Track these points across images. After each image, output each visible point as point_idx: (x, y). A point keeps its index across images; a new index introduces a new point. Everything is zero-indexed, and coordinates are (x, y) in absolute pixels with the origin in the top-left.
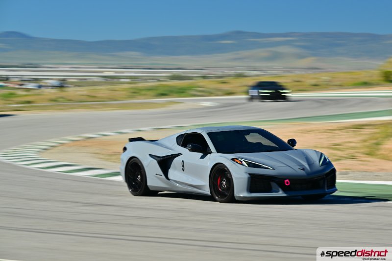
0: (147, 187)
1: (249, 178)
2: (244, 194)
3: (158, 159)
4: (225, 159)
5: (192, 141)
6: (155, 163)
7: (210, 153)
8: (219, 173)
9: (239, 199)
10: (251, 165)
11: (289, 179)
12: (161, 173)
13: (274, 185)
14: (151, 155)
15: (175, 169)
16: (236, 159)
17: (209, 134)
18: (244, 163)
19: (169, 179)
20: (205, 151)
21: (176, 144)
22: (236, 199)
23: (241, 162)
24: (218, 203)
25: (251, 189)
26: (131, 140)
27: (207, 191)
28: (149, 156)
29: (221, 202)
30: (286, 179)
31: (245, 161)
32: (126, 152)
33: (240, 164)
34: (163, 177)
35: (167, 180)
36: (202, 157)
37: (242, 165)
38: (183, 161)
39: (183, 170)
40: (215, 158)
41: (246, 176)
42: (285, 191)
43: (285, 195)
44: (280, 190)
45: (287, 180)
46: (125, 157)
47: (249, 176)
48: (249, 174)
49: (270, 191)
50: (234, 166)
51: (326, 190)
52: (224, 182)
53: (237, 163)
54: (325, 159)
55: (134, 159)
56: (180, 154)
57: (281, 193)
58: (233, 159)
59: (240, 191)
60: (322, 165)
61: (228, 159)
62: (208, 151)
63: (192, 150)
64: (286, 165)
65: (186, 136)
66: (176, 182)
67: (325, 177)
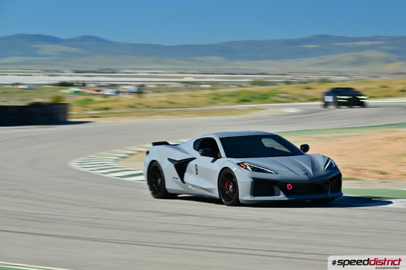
0: (165, 190)
1: (252, 182)
2: (248, 198)
3: (176, 162)
4: (231, 163)
5: (206, 147)
6: (172, 166)
7: (220, 157)
8: (226, 177)
9: (244, 203)
10: (255, 169)
11: (291, 184)
12: (177, 176)
13: (276, 188)
14: (169, 159)
15: (191, 172)
16: (242, 163)
17: (221, 139)
18: (248, 167)
19: (184, 183)
20: (215, 155)
21: (193, 149)
22: (241, 202)
23: (246, 166)
24: (225, 206)
25: (254, 193)
26: (155, 144)
27: (216, 194)
28: (167, 160)
29: (227, 205)
30: (288, 184)
31: (249, 166)
32: (149, 155)
33: (245, 168)
34: (179, 180)
35: (182, 183)
36: (213, 161)
37: (247, 169)
38: (196, 165)
39: (197, 174)
40: (226, 161)
41: (250, 180)
42: (287, 193)
43: (287, 199)
44: (281, 192)
45: (290, 185)
46: (148, 159)
47: (252, 180)
48: (253, 178)
49: (273, 194)
50: (239, 170)
51: (329, 194)
52: (231, 186)
53: (242, 167)
54: (331, 164)
55: (154, 163)
56: (194, 159)
57: (282, 197)
58: (239, 164)
59: (244, 194)
60: (326, 170)
61: (234, 164)
62: (219, 156)
63: (203, 154)
64: (290, 169)
65: (202, 141)
66: (191, 185)
67: (328, 181)
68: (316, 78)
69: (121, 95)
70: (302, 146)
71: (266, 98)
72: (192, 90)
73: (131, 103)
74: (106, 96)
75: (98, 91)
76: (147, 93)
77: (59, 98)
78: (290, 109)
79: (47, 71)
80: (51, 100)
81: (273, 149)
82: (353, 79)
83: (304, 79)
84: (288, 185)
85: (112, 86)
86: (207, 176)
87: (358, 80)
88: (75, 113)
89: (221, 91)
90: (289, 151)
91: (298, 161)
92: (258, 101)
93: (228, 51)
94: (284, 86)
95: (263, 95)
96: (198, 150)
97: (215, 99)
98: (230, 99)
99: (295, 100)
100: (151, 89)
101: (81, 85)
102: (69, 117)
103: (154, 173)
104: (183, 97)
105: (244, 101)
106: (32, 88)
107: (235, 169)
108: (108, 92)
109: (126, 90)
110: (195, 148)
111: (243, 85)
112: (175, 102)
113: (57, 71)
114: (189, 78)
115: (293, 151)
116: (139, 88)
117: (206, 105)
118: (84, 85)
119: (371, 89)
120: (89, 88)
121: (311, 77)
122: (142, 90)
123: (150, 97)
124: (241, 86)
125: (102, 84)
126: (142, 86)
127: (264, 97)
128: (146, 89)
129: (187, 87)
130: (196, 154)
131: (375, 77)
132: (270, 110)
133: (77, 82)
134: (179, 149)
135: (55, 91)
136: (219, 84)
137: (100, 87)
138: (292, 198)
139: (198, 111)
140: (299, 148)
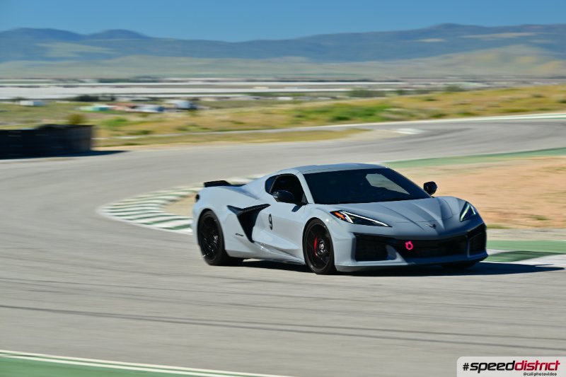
0: (224, 252)
1: (353, 240)
2: (349, 263)
3: (240, 212)
4: (322, 212)
5: (285, 187)
6: (234, 217)
7: (306, 203)
8: (315, 231)
9: (341, 270)
10: (357, 221)
11: (412, 241)
12: (242, 232)
13: (389, 248)
14: (230, 207)
15: (263, 226)
16: (338, 212)
17: (307, 177)
18: (348, 218)
19: (252, 241)
20: (299, 201)
21: (264, 190)
22: (338, 269)
23: (345, 216)
24: (314, 275)
25: (357, 256)
26: (208, 185)
27: (300, 258)
28: (227, 208)
29: (317, 273)
30: (407, 241)
31: (349, 216)
32: (200, 201)
33: (342, 219)
34: (245, 237)
35: (249, 242)
36: (295, 210)
37: (346, 220)
38: (270, 215)
39: (271, 228)
40: (312, 210)
41: (351, 237)
42: (405, 255)
43: (405, 264)
44: (398, 255)
45: (410, 243)
46: (199, 207)
47: (354, 237)
48: (355, 234)
49: (384, 258)
50: (334, 222)
51: (468, 256)
52: (322, 245)
53: (338, 217)
54: (470, 210)
55: (208, 213)
56: (267, 205)
57: (399, 261)
58: (333, 213)
59: (342, 257)
60: (463, 221)
61: (327, 213)
62: (303, 201)
63: (280, 199)
64: (409, 220)
65: (278, 179)
66: (263, 245)
67: (467, 236)
68: (441, 85)
69: (166, 113)
70: (426, 185)
71: (371, 115)
72: (265, 104)
73: (181, 124)
74: (145, 114)
75: (133, 107)
76: (202, 109)
77: (78, 118)
78: (406, 129)
79: (61, 80)
80: (67, 121)
81: (383, 190)
82: (493, 86)
83: (423, 87)
84: (407, 244)
85: (154, 100)
86: (286, 231)
87: (498, 87)
88: (102, 139)
89: (308, 105)
90: (406, 192)
91: (419, 206)
92: (359, 118)
93: (315, 48)
94: (396, 96)
95: (367, 110)
96: (272, 193)
97: (300, 116)
98: (320, 116)
99: (411, 116)
100: (207, 104)
101: (110, 99)
102: (93, 145)
103: (208, 227)
104: (254, 114)
105: (340, 119)
106: (40, 105)
107: (328, 220)
108: (147, 108)
109: (173, 106)
110: (267, 190)
111: (338, 97)
112: (243, 121)
113: (75, 80)
114: (261, 88)
115: (413, 192)
116: (192, 102)
117: (287, 125)
118: (112, 99)
119: (519, 99)
120: (120, 104)
121: (434, 84)
122: (195, 106)
123: (207, 116)
124: (335, 98)
125: (139, 97)
126: (196, 99)
127: (368, 113)
128: (201, 104)
129: (258, 100)
130: (270, 199)
131: (524, 82)
132: (378, 130)
133: (104, 95)
134: (244, 192)
135: (73, 109)
136: (303, 96)
137: (136, 102)
138: (413, 263)
139: (276, 133)
140: (422, 187)
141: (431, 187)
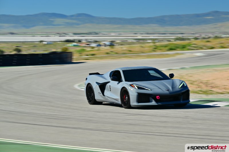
2: (136, 104)
3: (100, 84)
4: (127, 85)
5: (116, 76)
6: (98, 86)
7: (122, 81)
8: (124, 92)
10: (139, 88)
11: (159, 96)
12: (101, 92)
13: (151, 98)
14: (97, 83)
15: (108, 90)
16: (132, 85)
17: (123, 71)
19: (104, 96)
20: (119, 80)
21: (109, 77)
22: (132, 106)
23: (134, 86)
24: (123, 108)
25: (139, 101)
27: (120, 102)
29: (125, 108)
30: (157, 96)
31: (136, 86)
32: (87, 80)
34: (101, 94)
36: (118, 84)
37: (135, 88)
38: (110, 86)
39: (110, 91)
40: (124, 84)
42: (157, 101)
43: (157, 104)
44: (153, 100)
47: (137, 94)
48: (138, 93)
49: (149, 102)
51: (182, 101)
53: (132, 87)
54: (184, 84)
55: (89, 85)
56: (109, 82)
57: (154, 103)
58: (130, 85)
59: (133, 102)
60: (180, 88)
64: (159, 88)
66: (107, 96)
67: (181, 94)
70: (170, 75)
86: (115, 91)
90: (162, 77)
91: (165, 83)
96: (111, 78)
103: (90, 90)
115: (164, 77)
123: (117, 48)
134: (103, 77)
135: (63, 45)
138: (160, 104)
140: (168, 75)
141: (172, 76)
